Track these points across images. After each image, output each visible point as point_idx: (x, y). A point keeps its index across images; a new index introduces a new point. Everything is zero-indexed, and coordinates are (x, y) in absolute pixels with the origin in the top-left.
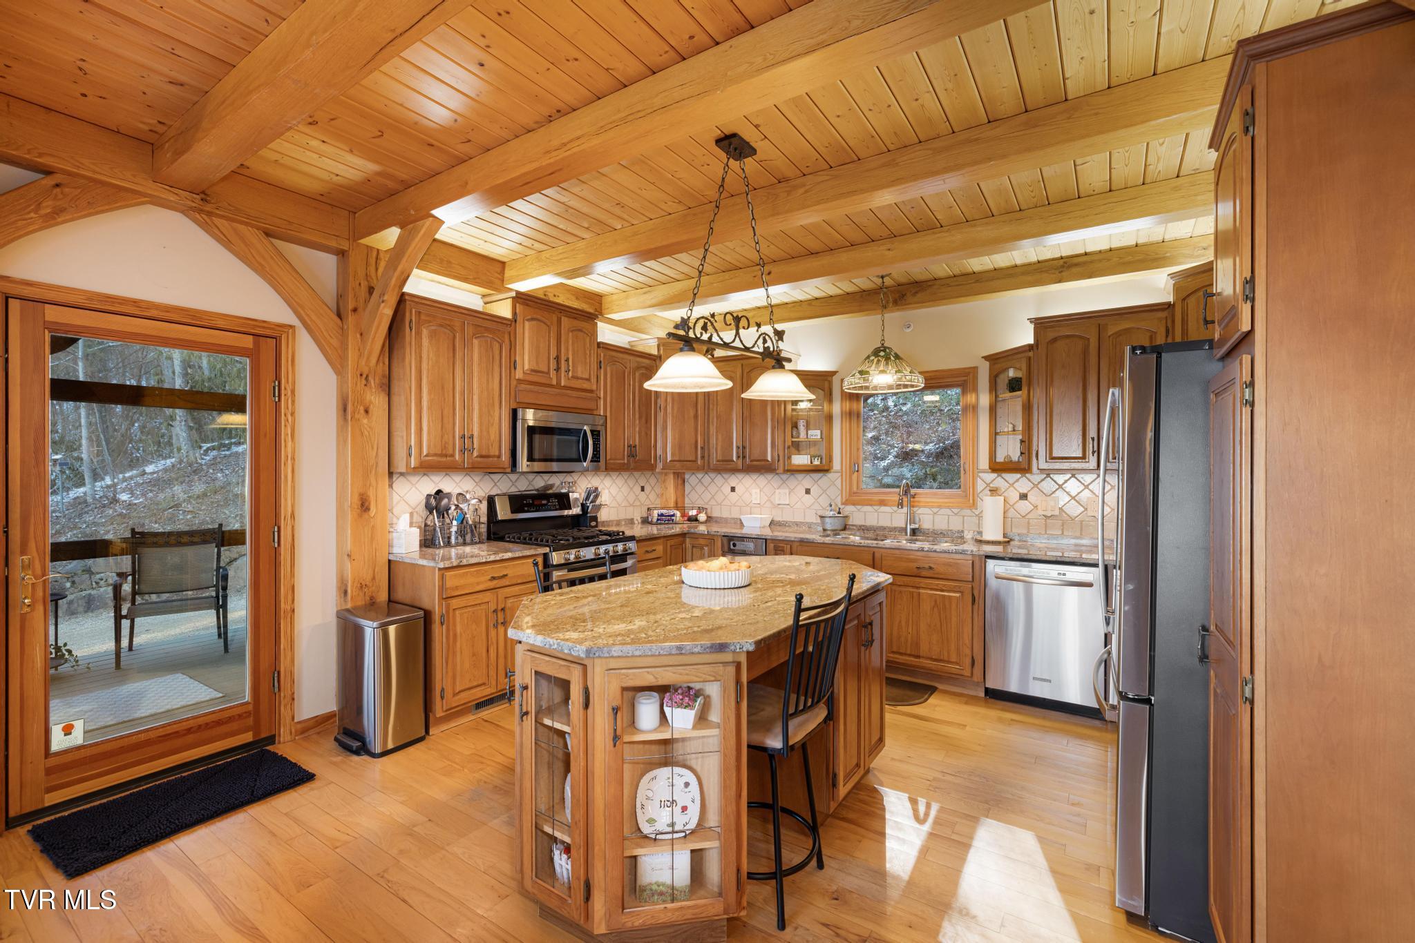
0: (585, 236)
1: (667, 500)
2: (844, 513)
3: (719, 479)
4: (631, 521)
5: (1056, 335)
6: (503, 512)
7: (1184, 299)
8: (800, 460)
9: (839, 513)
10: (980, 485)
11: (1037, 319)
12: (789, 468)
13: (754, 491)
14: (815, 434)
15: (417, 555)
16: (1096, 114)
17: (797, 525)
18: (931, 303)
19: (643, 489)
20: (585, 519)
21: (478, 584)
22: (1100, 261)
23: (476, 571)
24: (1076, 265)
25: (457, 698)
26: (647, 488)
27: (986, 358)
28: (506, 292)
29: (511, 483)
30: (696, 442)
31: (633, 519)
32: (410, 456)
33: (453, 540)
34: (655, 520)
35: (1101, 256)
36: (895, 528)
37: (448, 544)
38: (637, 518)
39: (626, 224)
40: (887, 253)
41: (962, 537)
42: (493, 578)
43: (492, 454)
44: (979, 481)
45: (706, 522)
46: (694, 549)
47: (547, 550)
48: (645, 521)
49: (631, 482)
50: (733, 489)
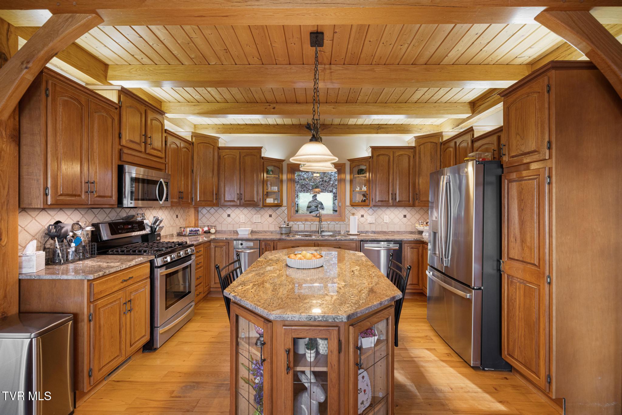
0: (186, 63)
1: (189, 222)
2: (290, 226)
3: (220, 211)
4: (172, 235)
5: (379, 153)
6: (105, 235)
7: (419, 146)
8: (270, 201)
9: (288, 225)
10: (347, 212)
11: (373, 147)
12: (265, 205)
13: (241, 216)
14: (275, 189)
15: (44, 272)
16: (449, 73)
17: (265, 232)
18: (329, 134)
19: (177, 217)
20: (153, 235)
21: (114, 286)
22: (390, 128)
23: (113, 278)
24: (383, 128)
25: (101, 372)
26: (179, 216)
27: (349, 160)
28: (108, 85)
29: (106, 215)
30: (213, 191)
31: (173, 234)
32: (47, 195)
33: (70, 257)
34: (188, 234)
35: (391, 126)
36: (312, 231)
37: (67, 261)
38: (175, 233)
39: (219, 63)
40: (332, 109)
41: (340, 233)
42: (125, 281)
43: (107, 195)
44: (346, 210)
45: (214, 233)
46: (216, 248)
47: (152, 257)
48: (180, 234)
49: (172, 213)
50: (229, 216)
